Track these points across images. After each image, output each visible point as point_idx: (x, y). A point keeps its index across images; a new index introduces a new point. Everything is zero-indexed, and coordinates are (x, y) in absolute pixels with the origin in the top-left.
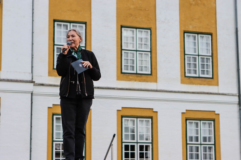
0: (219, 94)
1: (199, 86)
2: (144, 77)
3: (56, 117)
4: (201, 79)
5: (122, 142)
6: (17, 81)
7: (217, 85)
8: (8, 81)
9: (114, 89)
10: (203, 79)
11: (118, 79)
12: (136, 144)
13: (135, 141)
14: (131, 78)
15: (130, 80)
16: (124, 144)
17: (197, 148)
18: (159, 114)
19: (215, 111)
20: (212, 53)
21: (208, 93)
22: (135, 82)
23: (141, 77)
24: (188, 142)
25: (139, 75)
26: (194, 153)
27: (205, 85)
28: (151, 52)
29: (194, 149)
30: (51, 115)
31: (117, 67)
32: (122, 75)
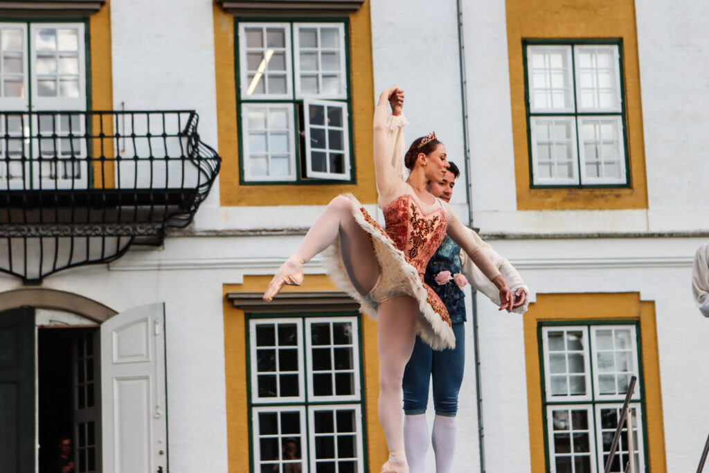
3: (549, 332)
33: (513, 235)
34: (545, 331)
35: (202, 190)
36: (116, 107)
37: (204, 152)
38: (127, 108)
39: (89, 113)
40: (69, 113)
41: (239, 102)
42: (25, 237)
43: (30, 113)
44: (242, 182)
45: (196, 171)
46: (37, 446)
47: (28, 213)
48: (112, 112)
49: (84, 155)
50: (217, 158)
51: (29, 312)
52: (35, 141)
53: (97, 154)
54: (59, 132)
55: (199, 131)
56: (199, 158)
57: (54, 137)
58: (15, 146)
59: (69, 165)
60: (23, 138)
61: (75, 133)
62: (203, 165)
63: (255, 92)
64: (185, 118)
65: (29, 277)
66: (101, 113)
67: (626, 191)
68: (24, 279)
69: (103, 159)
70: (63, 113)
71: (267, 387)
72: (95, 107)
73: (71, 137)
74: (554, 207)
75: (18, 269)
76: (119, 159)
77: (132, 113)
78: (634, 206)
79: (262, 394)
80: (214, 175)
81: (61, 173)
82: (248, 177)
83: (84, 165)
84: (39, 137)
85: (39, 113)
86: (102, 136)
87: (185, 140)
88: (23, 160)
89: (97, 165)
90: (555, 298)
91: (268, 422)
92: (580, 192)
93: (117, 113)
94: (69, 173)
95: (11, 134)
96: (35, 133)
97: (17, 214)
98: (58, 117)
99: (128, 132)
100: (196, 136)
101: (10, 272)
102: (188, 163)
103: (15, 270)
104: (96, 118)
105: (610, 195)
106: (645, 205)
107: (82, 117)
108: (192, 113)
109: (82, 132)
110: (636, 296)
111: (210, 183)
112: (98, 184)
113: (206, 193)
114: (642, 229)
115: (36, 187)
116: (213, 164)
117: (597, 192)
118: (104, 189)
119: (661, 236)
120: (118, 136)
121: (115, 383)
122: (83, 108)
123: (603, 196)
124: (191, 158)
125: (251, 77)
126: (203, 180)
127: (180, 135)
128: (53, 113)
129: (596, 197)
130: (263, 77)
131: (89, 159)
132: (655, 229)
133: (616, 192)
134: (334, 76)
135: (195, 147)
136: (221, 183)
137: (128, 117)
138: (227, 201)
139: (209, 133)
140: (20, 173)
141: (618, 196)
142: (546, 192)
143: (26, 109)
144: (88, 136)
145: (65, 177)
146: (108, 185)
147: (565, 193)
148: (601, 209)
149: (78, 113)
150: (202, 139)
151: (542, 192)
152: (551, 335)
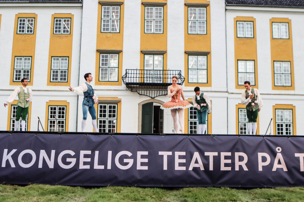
2: (287, 88)
5: (276, 123)
6: (219, 92)
8: (215, 92)
9: (270, 94)
11: (273, 89)
12: (283, 124)
13: (283, 122)
15: (279, 89)
18: (296, 107)
22: (282, 91)
25: (284, 87)
28: (291, 74)
30: (238, 109)
31: (272, 83)
32: (275, 87)
33: (234, 93)
34: (239, 110)
35: (181, 84)
36: (168, 69)
37: (182, 77)
38: (169, 70)
39: (163, 70)
40: (160, 70)
41: (188, 69)
42: (152, 91)
43: (153, 70)
44: (188, 83)
45: (181, 80)
46: (153, 125)
47: (153, 87)
48: (167, 70)
49: (162, 77)
50: (184, 78)
51: (152, 103)
52: (154, 75)
53: (164, 77)
54: (158, 73)
55: (181, 74)
56: (181, 78)
57: (157, 74)
58: (151, 76)
59: (160, 79)
60: (152, 74)
61: (161, 74)
62: (182, 79)
63: (191, 67)
64: (179, 71)
65: (152, 97)
66: (165, 70)
68: (152, 98)
69: (165, 78)
70: (159, 70)
71: (191, 117)
72: (164, 69)
73: (160, 74)
74: (242, 88)
75: (151, 96)
76: (168, 78)
77: (170, 70)
79: (190, 118)
80: (184, 81)
81: (158, 80)
82: (189, 82)
83: (162, 79)
84: (155, 74)
85: (155, 70)
86: (165, 74)
87: (179, 75)
88: (152, 78)
89: (164, 79)
91: (191, 123)
93: (168, 70)
94: (160, 80)
95: (150, 73)
96: (154, 73)
97: (151, 87)
98: (158, 71)
99: (170, 74)
100: (181, 75)
101: (149, 96)
102: (179, 79)
103: (150, 96)
104: (164, 71)
107: (162, 71)
108: (180, 71)
109: (162, 73)
111: (183, 82)
112: (164, 82)
113: (182, 84)
115: (154, 82)
116: (184, 79)
118: (165, 83)
120: (168, 74)
121: (166, 115)
122: (162, 69)
124: (180, 78)
125: (190, 65)
126: (182, 82)
127: (178, 74)
128: (157, 70)
130: (192, 65)
131: (163, 78)
133: (253, 86)
134: (205, 65)
135: (181, 76)
136: (185, 83)
137: (170, 71)
138: (186, 86)
139: (183, 74)
140: (151, 80)
143: (153, 69)
144: (163, 74)
145: (159, 81)
146: (166, 82)
149: (161, 70)
150: (182, 75)
151: (240, 86)
152: (241, 110)
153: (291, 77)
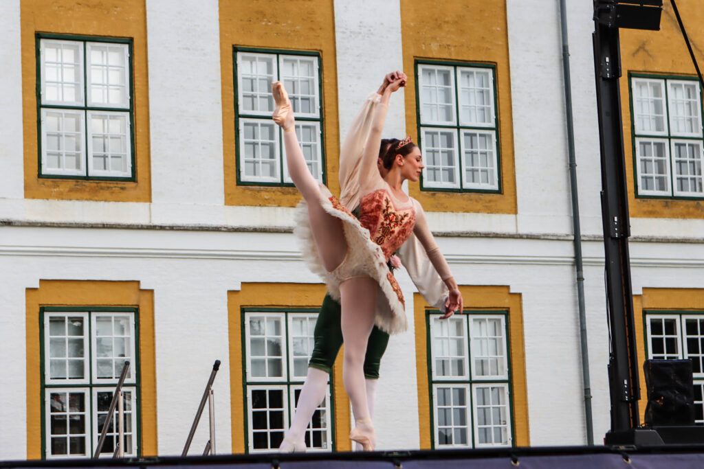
0: (520, 237)
1: (461, 214)
3: (51, 317)
4: (466, 195)
5: (245, 384)
7: (515, 211)
9: (217, 229)
10: (473, 195)
11: (230, 200)
12: (284, 388)
13: (284, 379)
14: (266, 197)
15: (264, 203)
16: (250, 389)
17: (461, 392)
19: (508, 287)
20: (497, 121)
21: (487, 236)
22: (279, 209)
23: (294, 194)
24: (435, 377)
25: (290, 189)
26: (453, 406)
27: (478, 211)
28: (322, 120)
29: (452, 396)
30: (37, 310)
31: (226, 166)
32: (241, 188)
33: (19, 222)
34: (47, 316)
67: (131, 184)
74: (60, 196)
78: (138, 199)
90: (58, 284)
92: (87, 183)
105: (115, 187)
106: (149, 199)
110: (136, 285)
114: (145, 221)
117: (103, 184)
119: (162, 228)
123: (108, 188)
129: (102, 188)
132: (157, 222)
133: (121, 184)
141: (122, 189)
142: (52, 181)
147: (72, 183)
148: (106, 201)
151: (49, 182)
152: (53, 320)
153: (322, 136)
